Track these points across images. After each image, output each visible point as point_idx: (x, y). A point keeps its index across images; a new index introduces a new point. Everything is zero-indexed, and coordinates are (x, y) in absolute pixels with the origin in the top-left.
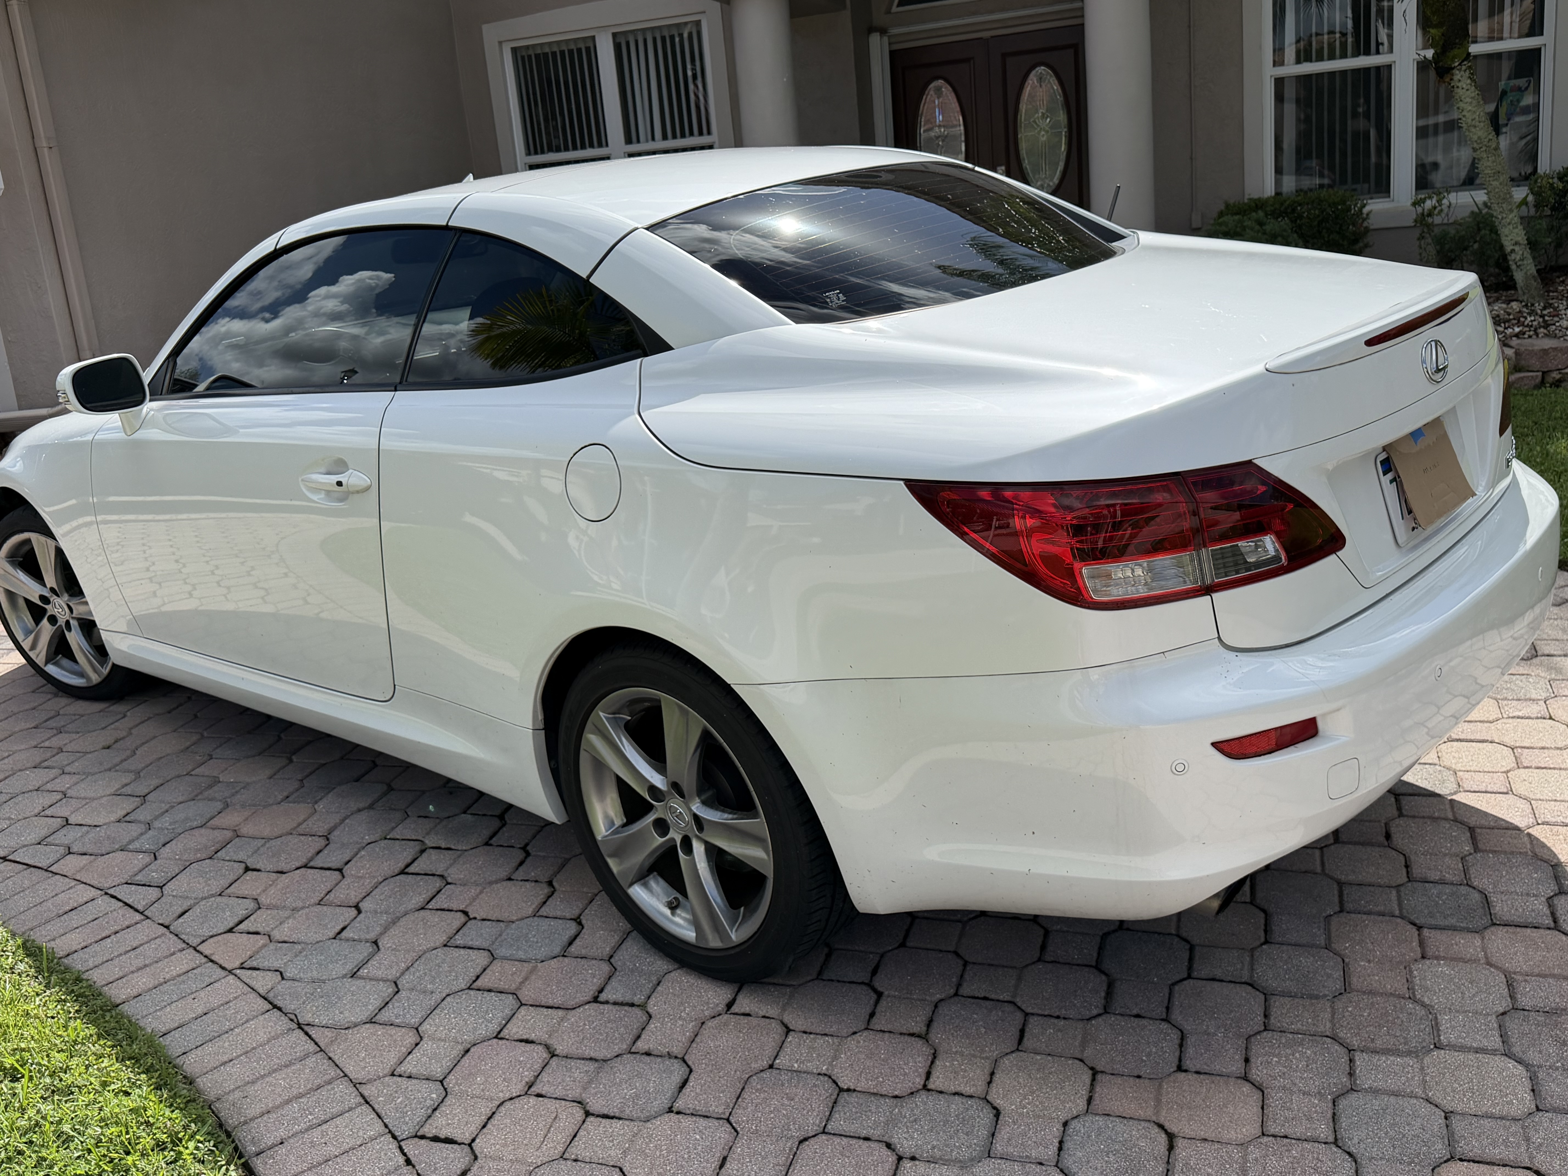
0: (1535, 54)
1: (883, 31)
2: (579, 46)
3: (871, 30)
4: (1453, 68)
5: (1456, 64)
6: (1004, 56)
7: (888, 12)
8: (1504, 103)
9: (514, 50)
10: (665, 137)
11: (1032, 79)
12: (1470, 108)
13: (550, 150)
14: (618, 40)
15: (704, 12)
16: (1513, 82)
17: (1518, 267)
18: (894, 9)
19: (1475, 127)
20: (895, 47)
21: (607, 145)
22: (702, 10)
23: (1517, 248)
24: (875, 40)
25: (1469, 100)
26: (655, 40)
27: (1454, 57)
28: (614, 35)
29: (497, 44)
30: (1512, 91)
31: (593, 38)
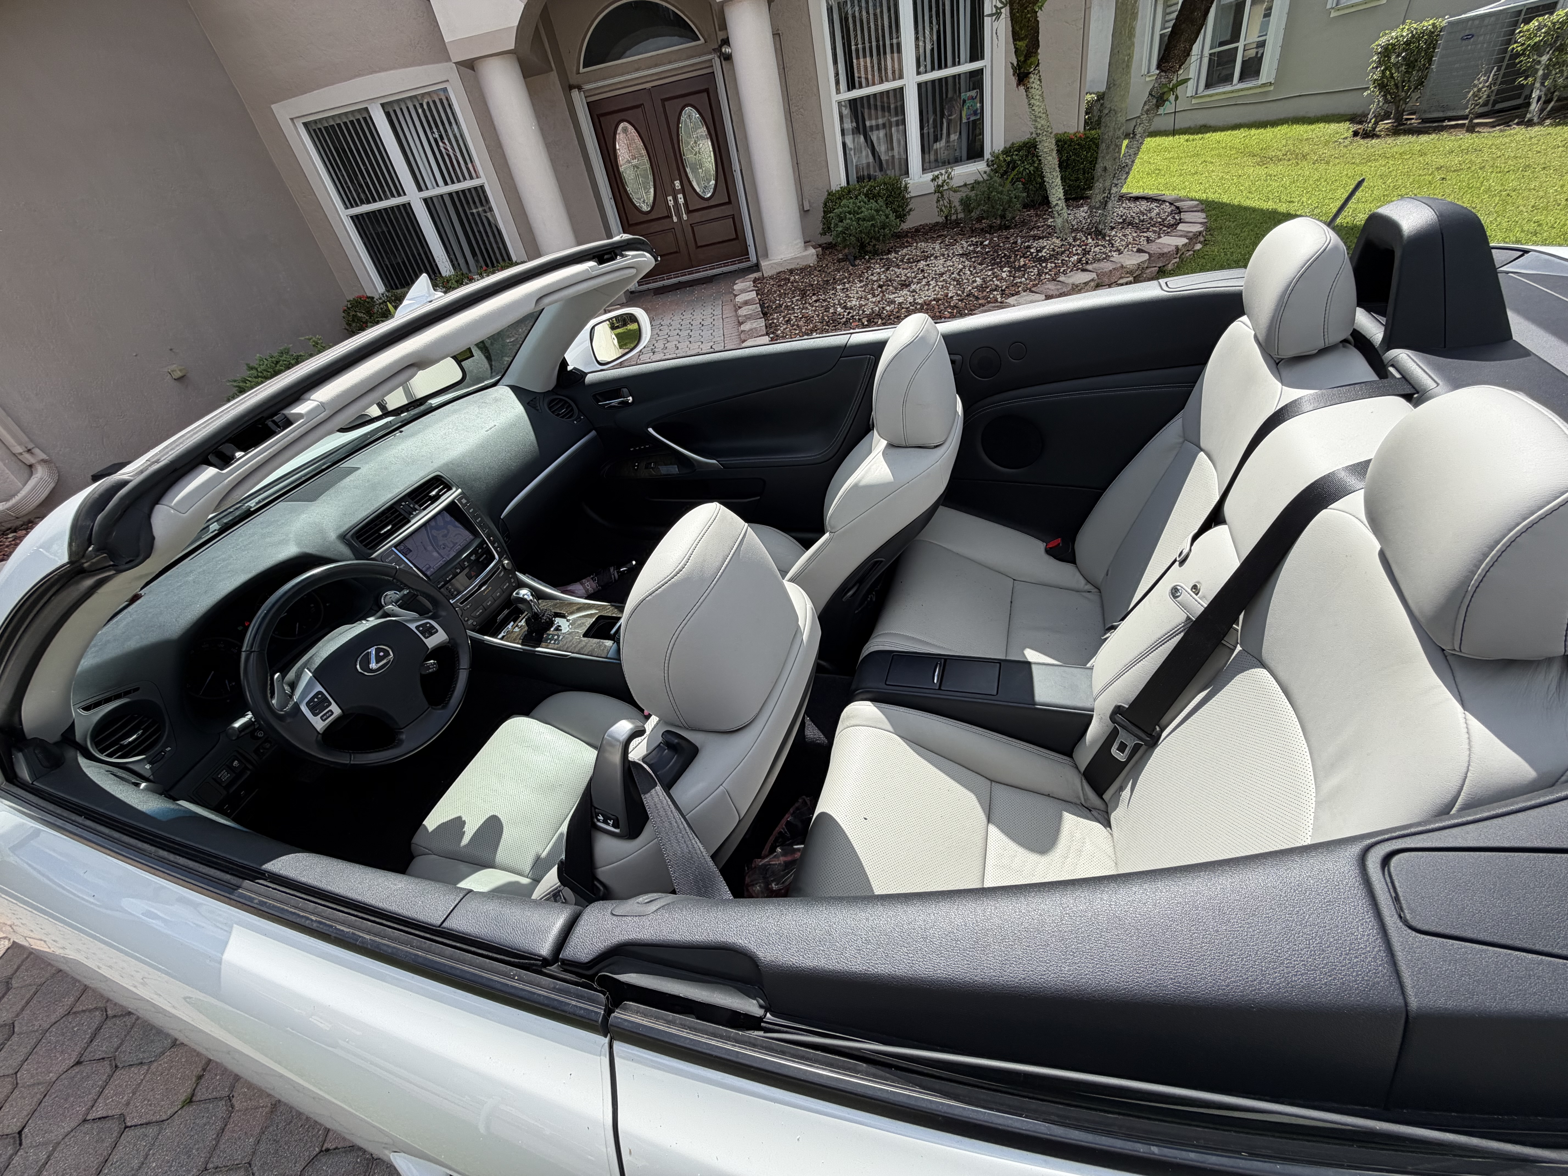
0: (980, 72)
1: (579, 88)
2: (357, 118)
3: (571, 87)
4: (1030, 73)
5: (1032, 69)
6: (664, 100)
7: (578, 73)
8: (965, 108)
9: (305, 125)
10: (446, 184)
11: (684, 117)
12: (1038, 103)
13: (362, 203)
14: (386, 110)
15: (448, 81)
16: (969, 94)
17: (1059, 215)
18: (582, 70)
19: (1040, 117)
20: (590, 99)
21: (405, 194)
22: (445, 79)
23: (1059, 202)
24: (575, 94)
25: (1038, 97)
26: (415, 107)
27: (1031, 64)
28: (383, 105)
29: (290, 121)
30: (968, 99)
31: (366, 109)
